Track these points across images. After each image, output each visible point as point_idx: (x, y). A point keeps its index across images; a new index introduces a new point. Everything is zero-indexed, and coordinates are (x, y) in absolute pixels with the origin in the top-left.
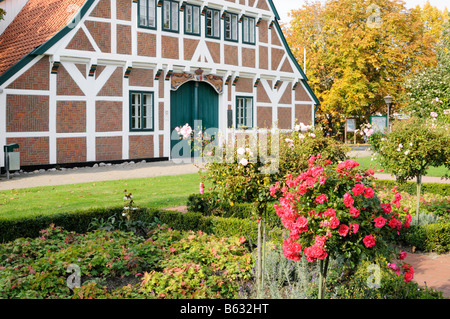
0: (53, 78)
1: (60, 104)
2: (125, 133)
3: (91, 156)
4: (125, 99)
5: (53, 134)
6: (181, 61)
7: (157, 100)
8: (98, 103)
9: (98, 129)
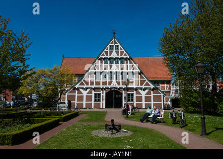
0: (77, 91)
1: (78, 96)
2: (93, 102)
3: (84, 106)
4: (93, 95)
5: (76, 102)
6: (108, 86)
7: (102, 95)
8: (86, 96)
9: (86, 101)
